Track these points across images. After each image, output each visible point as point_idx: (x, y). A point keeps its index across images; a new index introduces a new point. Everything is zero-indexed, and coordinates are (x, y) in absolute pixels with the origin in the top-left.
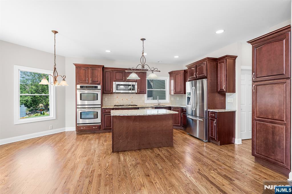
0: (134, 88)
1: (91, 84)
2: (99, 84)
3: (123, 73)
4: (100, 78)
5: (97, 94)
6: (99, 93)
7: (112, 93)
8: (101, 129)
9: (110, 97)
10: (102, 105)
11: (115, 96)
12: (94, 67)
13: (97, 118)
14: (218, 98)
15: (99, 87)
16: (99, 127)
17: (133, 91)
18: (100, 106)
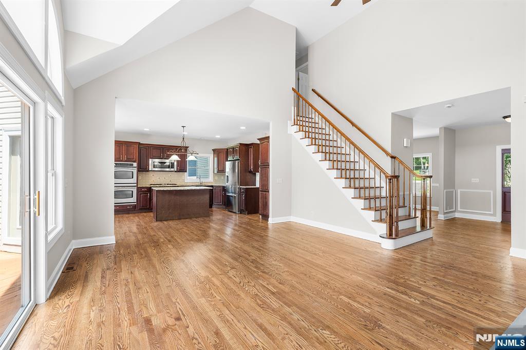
0: (173, 166)
1: (126, 161)
2: (135, 162)
3: (160, 149)
4: (136, 156)
5: (133, 172)
6: (135, 171)
7: (148, 171)
8: (137, 209)
9: (144, 175)
10: (137, 183)
11: (151, 174)
12: (128, 144)
13: (132, 197)
14: (249, 176)
15: (135, 164)
16: (135, 207)
17: (172, 170)
18: (136, 185)
